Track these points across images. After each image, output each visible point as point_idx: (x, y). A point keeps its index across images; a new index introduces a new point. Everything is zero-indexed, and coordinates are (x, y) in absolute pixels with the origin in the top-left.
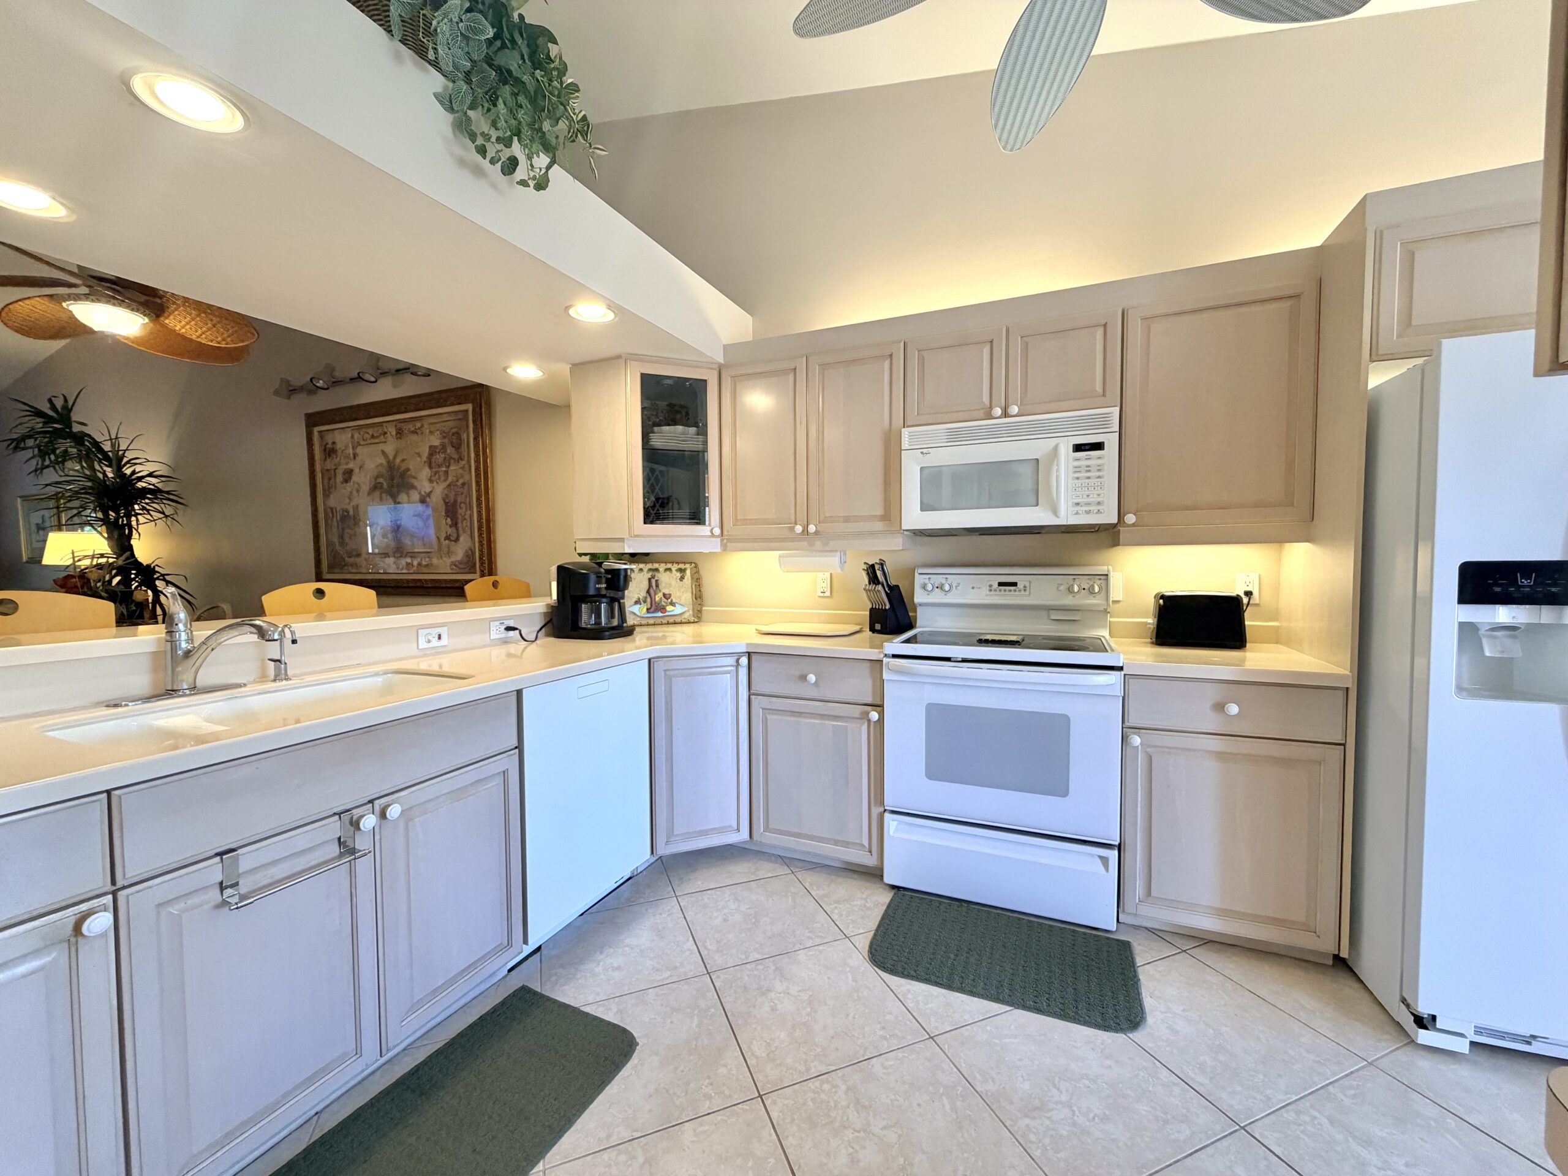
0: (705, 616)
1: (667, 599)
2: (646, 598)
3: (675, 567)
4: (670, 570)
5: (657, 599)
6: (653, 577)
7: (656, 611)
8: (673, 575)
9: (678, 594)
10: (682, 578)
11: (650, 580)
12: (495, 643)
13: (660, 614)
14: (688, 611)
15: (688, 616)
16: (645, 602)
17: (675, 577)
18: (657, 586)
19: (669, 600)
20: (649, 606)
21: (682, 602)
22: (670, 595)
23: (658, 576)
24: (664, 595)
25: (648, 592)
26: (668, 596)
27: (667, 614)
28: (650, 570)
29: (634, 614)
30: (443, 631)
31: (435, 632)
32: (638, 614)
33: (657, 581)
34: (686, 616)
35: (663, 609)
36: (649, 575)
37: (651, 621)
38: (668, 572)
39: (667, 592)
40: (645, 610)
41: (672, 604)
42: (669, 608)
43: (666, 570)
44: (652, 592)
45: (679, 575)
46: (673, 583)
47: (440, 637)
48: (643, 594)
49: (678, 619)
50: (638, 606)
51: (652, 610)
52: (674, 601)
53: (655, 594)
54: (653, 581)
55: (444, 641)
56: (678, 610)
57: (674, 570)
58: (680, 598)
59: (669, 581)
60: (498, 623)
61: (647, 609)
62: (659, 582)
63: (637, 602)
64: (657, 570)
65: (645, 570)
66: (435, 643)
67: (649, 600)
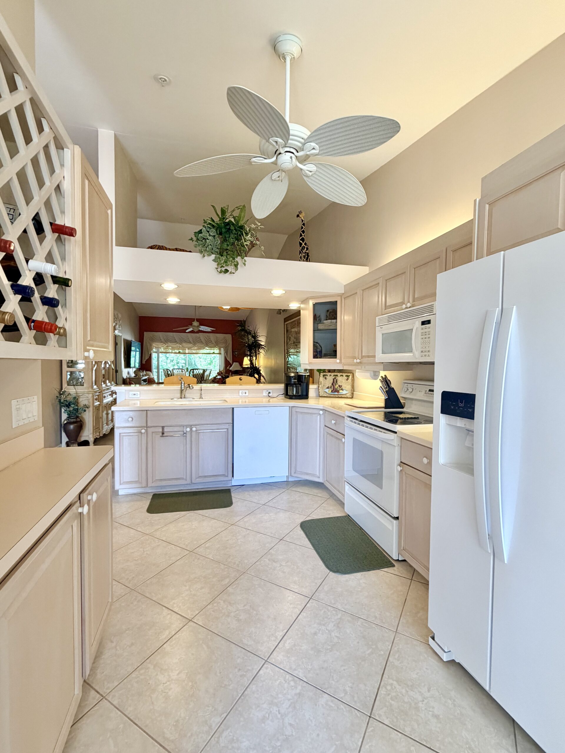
0: (354, 396)
1: (340, 387)
2: (331, 386)
3: (344, 375)
4: (342, 376)
5: (336, 387)
6: (335, 378)
7: (335, 392)
8: (343, 378)
9: (345, 386)
10: (347, 379)
11: (334, 379)
12: (264, 397)
13: (336, 393)
14: (349, 393)
15: (349, 395)
16: (331, 388)
17: (344, 379)
18: (336, 382)
19: (341, 388)
20: (332, 390)
21: (347, 389)
22: (342, 386)
23: (337, 378)
24: (339, 386)
25: (332, 384)
26: (340, 386)
27: (339, 393)
28: (334, 375)
29: (326, 392)
30: (247, 391)
31: (244, 391)
32: (328, 393)
33: (336, 380)
34: (348, 395)
35: (338, 391)
36: (334, 377)
37: (332, 396)
38: (342, 377)
39: (340, 384)
40: (331, 391)
41: (342, 390)
42: (341, 391)
43: (341, 375)
44: (334, 384)
45: (346, 378)
46: (344, 381)
47: (245, 393)
48: (330, 385)
49: (343, 396)
50: (328, 389)
51: (333, 391)
52: (343, 388)
53: (335, 385)
54: (335, 380)
55: (247, 394)
56: (344, 392)
57: (344, 376)
58: (346, 387)
59: (341, 380)
60: (266, 391)
61: (332, 391)
62: (338, 380)
63: (328, 388)
64: (337, 375)
65: (332, 375)
66: (244, 395)
67: (332, 387)
